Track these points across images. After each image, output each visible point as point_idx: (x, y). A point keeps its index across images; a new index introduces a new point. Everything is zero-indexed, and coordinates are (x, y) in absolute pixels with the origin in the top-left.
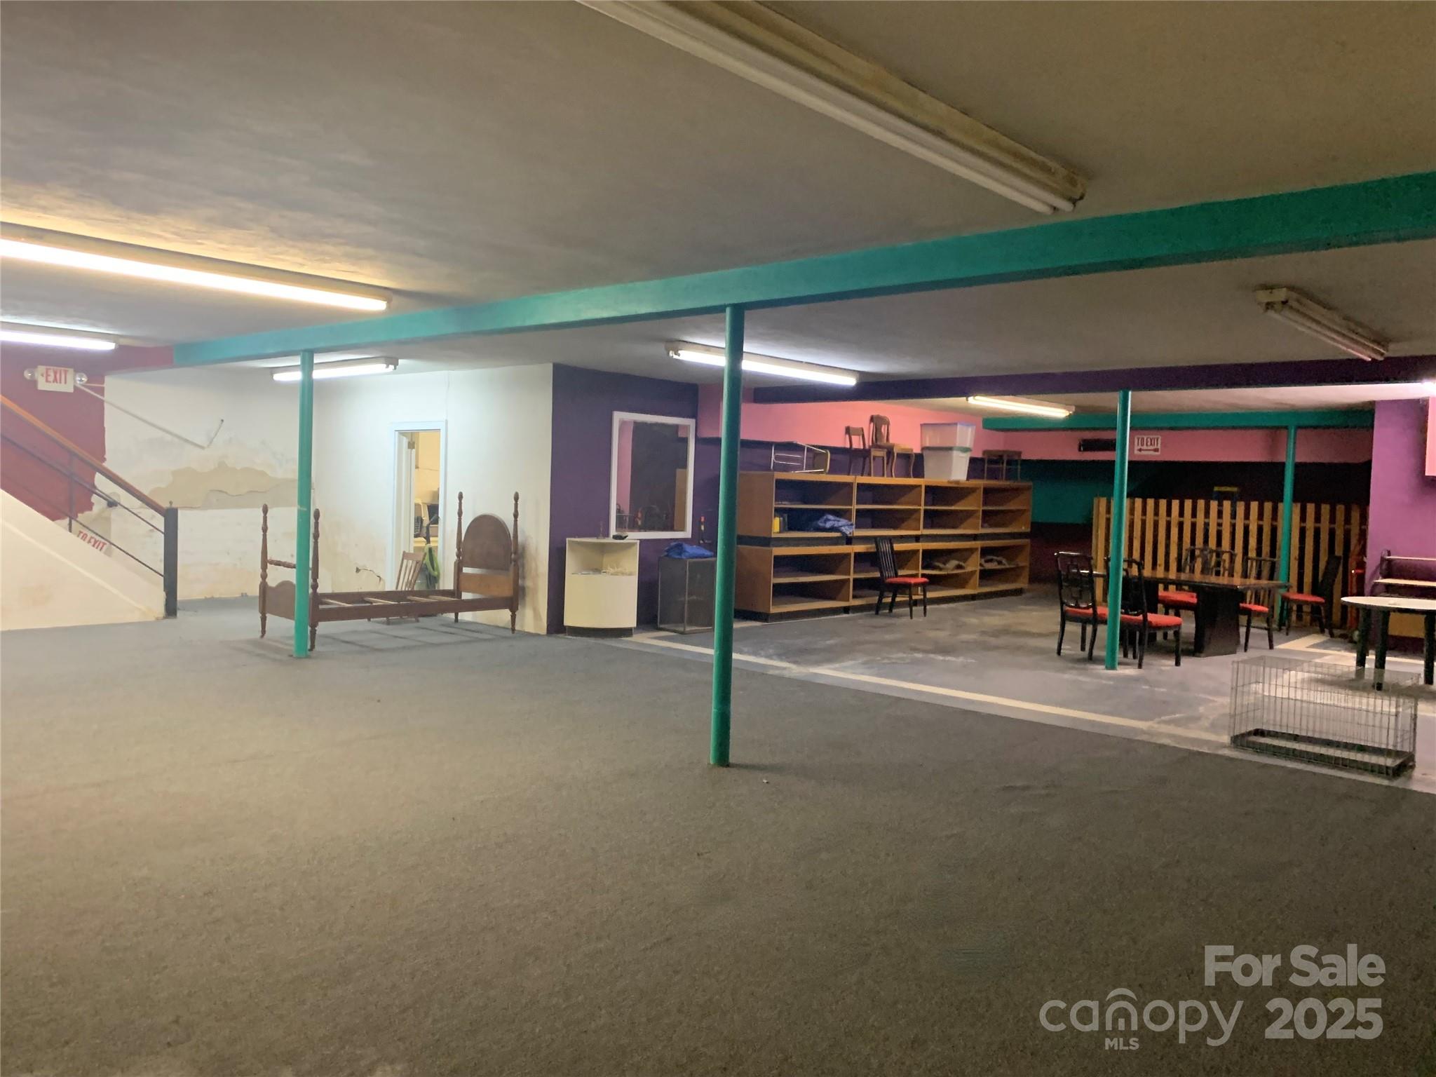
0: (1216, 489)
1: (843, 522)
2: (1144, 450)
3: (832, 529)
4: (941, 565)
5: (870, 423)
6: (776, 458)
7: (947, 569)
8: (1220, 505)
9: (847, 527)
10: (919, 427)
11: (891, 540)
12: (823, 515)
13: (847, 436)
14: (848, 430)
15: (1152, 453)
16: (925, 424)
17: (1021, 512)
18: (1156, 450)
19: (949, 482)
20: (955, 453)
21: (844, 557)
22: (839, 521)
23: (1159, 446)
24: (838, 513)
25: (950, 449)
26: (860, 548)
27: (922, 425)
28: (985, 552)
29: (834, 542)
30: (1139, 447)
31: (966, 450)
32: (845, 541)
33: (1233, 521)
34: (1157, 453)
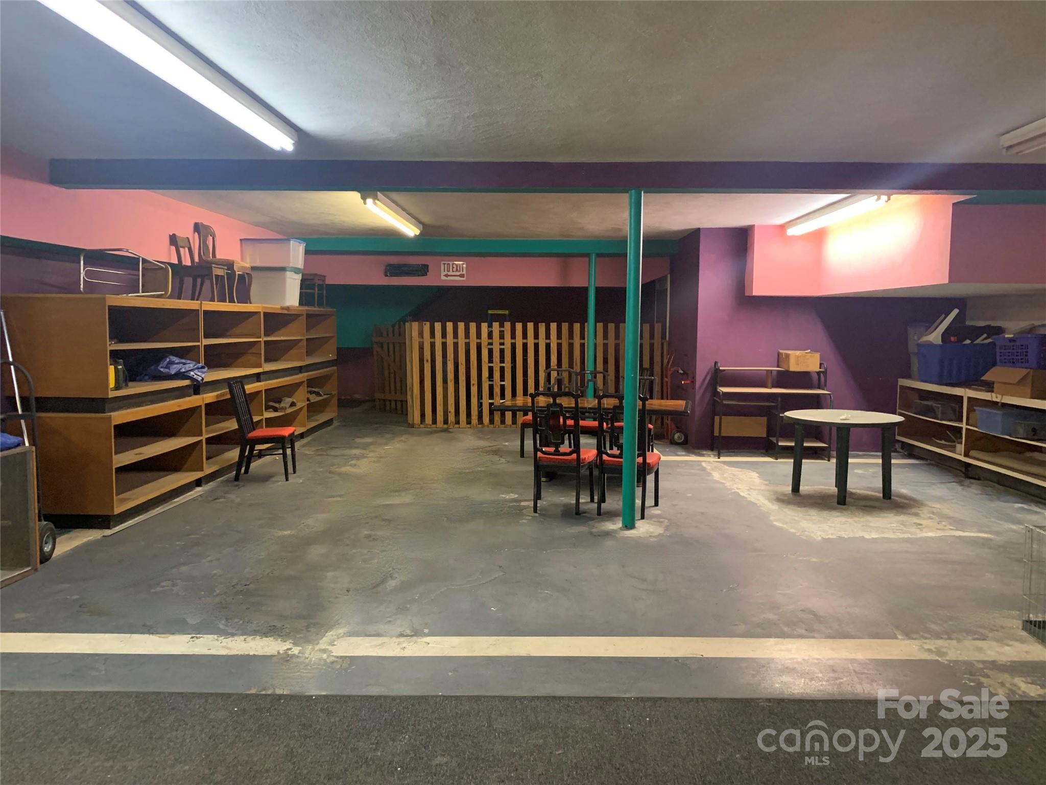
0: (490, 312)
1: (191, 365)
2: (449, 276)
3: (180, 376)
4: (277, 405)
5: (194, 233)
6: (87, 273)
7: (284, 409)
8: (490, 326)
9: (196, 371)
10: (239, 241)
11: (241, 380)
12: (164, 357)
13: (173, 248)
14: (173, 240)
15: (458, 278)
16: (245, 239)
17: (326, 340)
18: (462, 276)
19: (282, 308)
20: (289, 274)
21: (192, 411)
22: (184, 364)
23: (464, 272)
24: (182, 353)
25: (283, 269)
26: (209, 397)
27: (241, 240)
28: (311, 383)
29: (179, 393)
30: (446, 273)
31: (296, 271)
32: (192, 391)
33: (536, 341)
34: (462, 279)
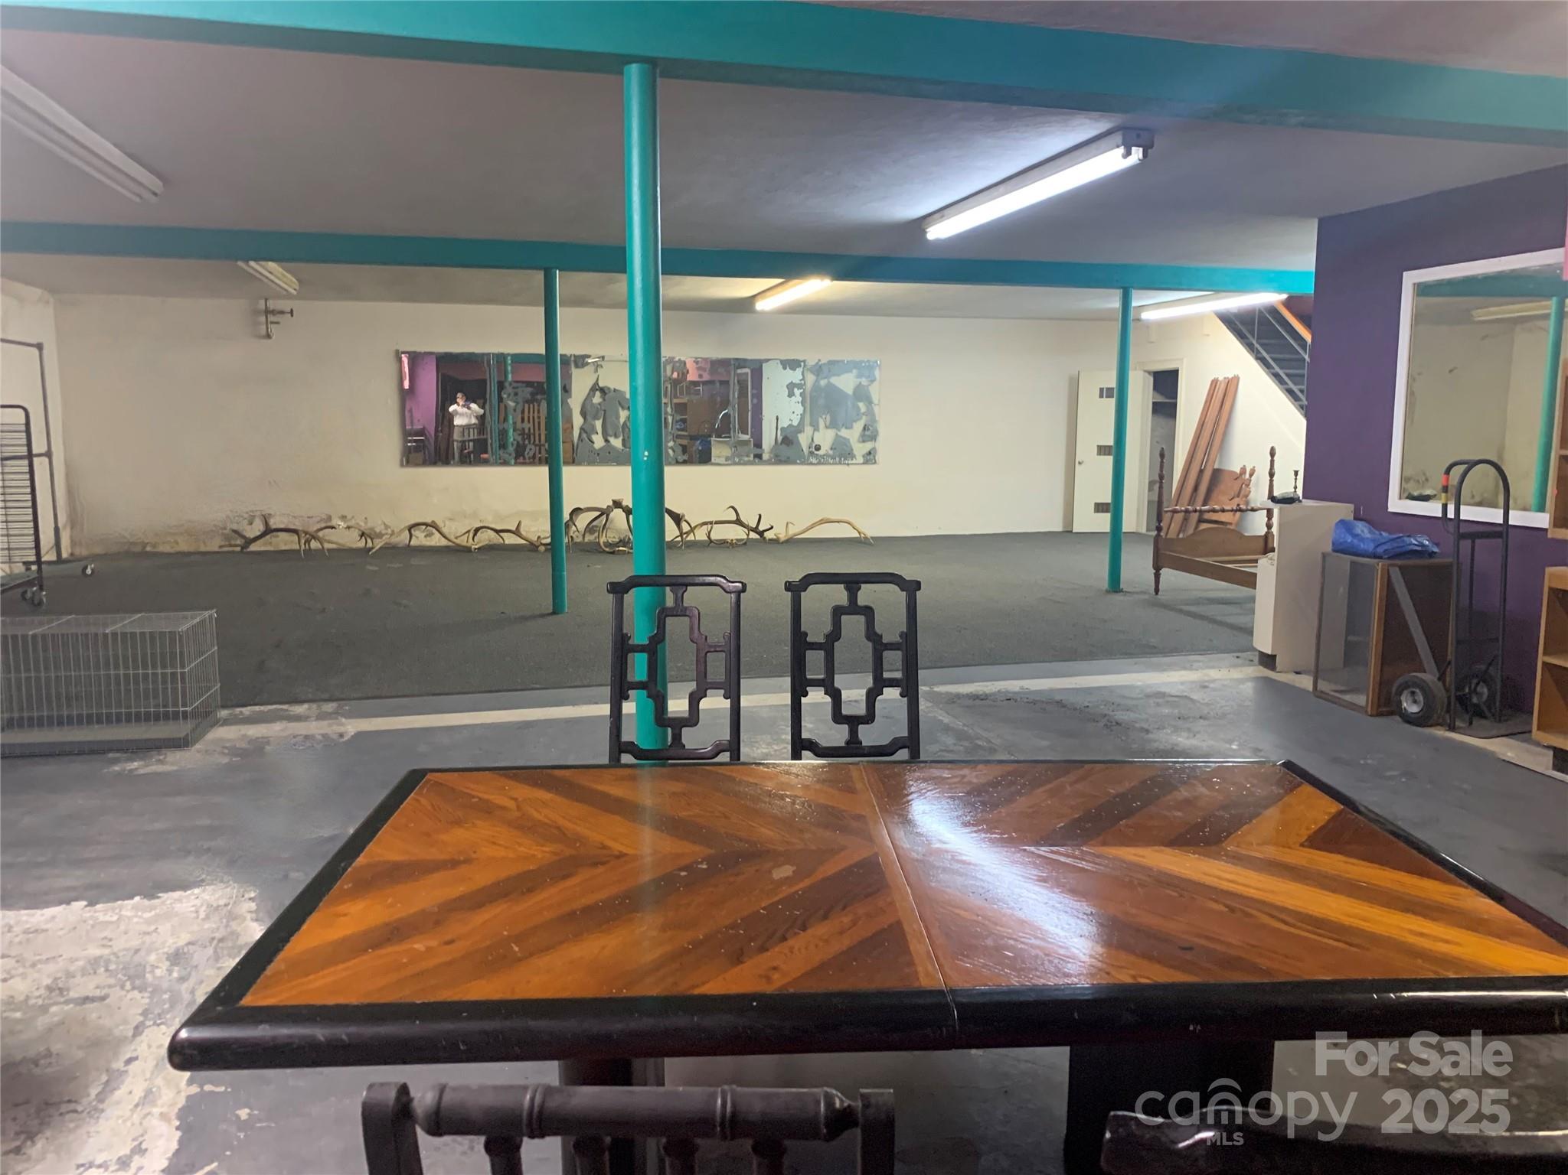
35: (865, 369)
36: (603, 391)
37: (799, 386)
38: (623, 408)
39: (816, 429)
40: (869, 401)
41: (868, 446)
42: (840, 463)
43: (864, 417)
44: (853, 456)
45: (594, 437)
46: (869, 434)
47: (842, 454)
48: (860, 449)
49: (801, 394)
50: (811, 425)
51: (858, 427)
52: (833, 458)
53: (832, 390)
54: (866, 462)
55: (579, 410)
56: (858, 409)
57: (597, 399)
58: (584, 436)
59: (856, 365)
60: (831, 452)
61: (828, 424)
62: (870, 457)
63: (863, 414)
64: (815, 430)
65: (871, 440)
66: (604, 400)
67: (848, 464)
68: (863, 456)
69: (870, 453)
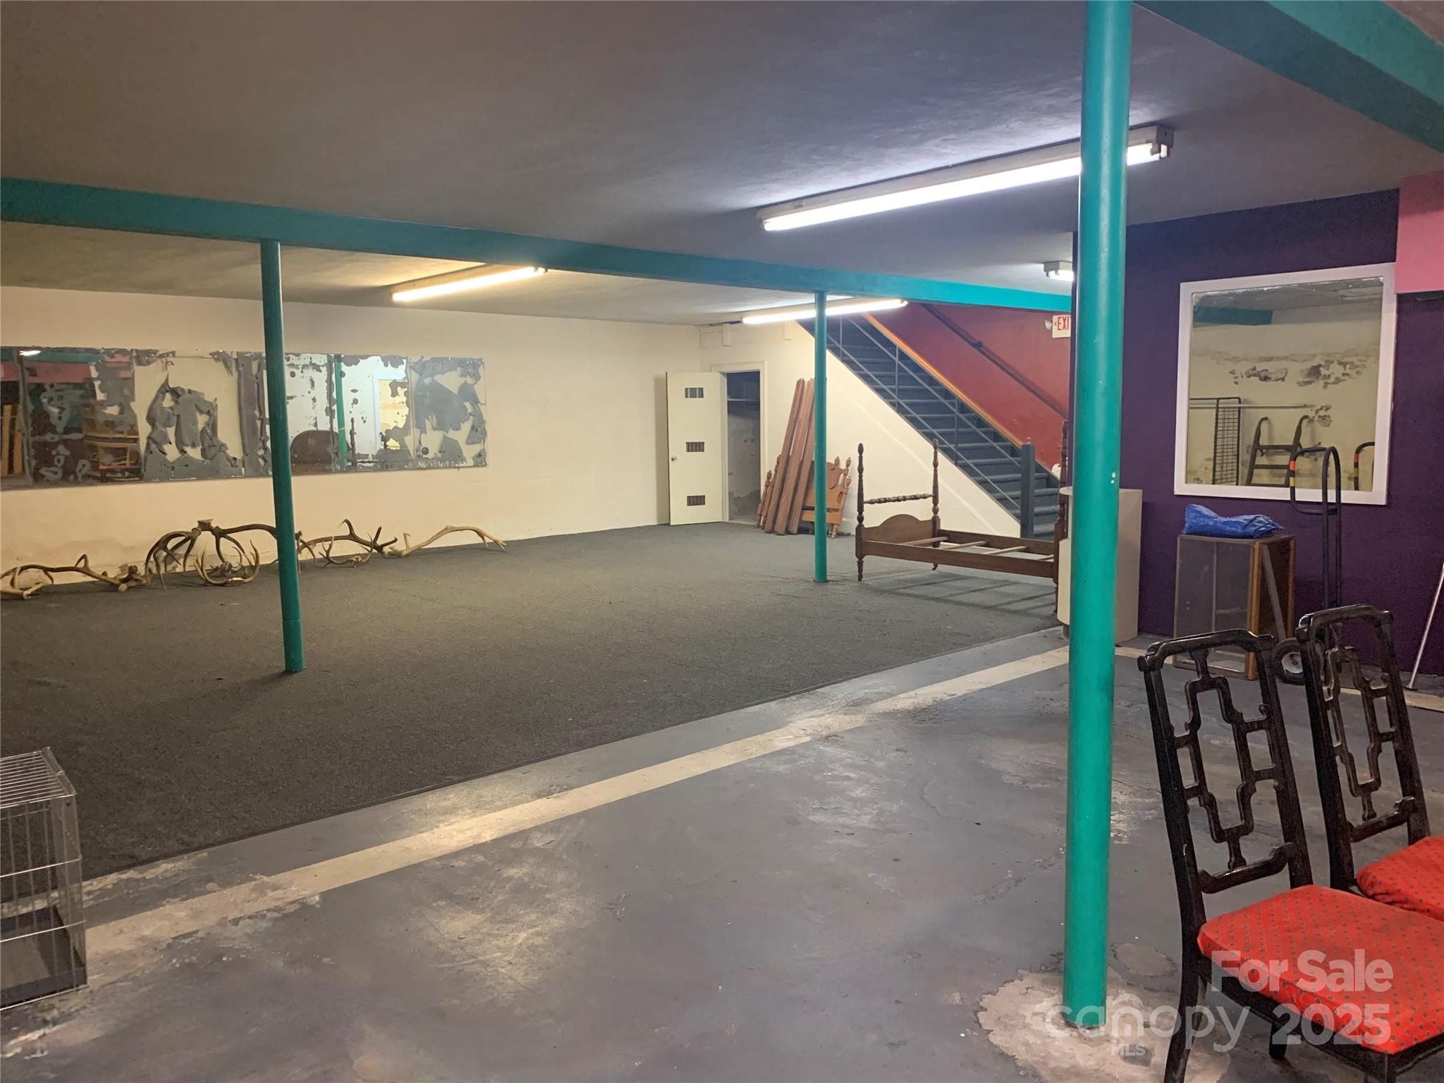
35: (471, 368)
36: (175, 393)
37: (403, 385)
38: (201, 412)
39: (423, 431)
40: (475, 401)
41: (476, 448)
42: (450, 467)
43: (471, 417)
44: (463, 460)
45: (166, 448)
46: (478, 433)
47: (450, 456)
48: (469, 452)
49: (405, 393)
50: (418, 427)
51: (466, 427)
52: (442, 461)
53: (438, 389)
54: (476, 465)
55: (145, 416)
56: (466, 409)
57: (168, 402)
58: (153, 446)
59: (461, 363)
60: (439, 455)
61: (435, 424)
62: (480, 460)
63: (470, 414)
64: (421, 432)
65: (480, 442)
66: (177, 403)
67: (459, 468)
68: (473, 459)
69: (480, 455)
